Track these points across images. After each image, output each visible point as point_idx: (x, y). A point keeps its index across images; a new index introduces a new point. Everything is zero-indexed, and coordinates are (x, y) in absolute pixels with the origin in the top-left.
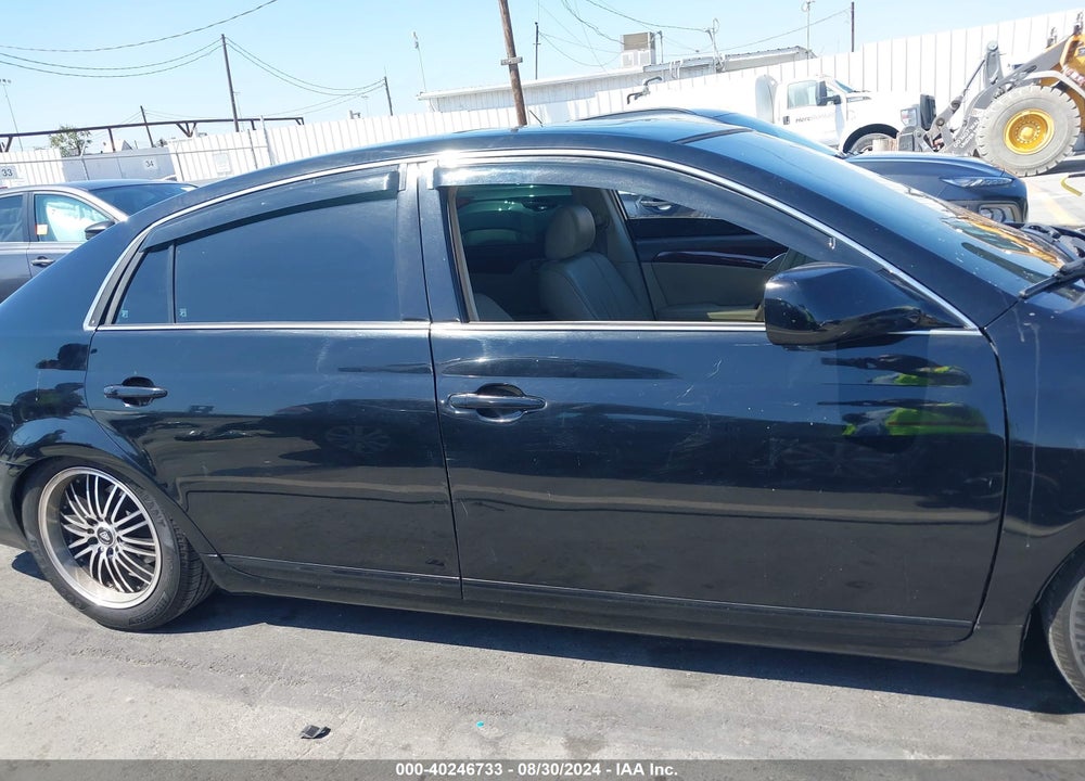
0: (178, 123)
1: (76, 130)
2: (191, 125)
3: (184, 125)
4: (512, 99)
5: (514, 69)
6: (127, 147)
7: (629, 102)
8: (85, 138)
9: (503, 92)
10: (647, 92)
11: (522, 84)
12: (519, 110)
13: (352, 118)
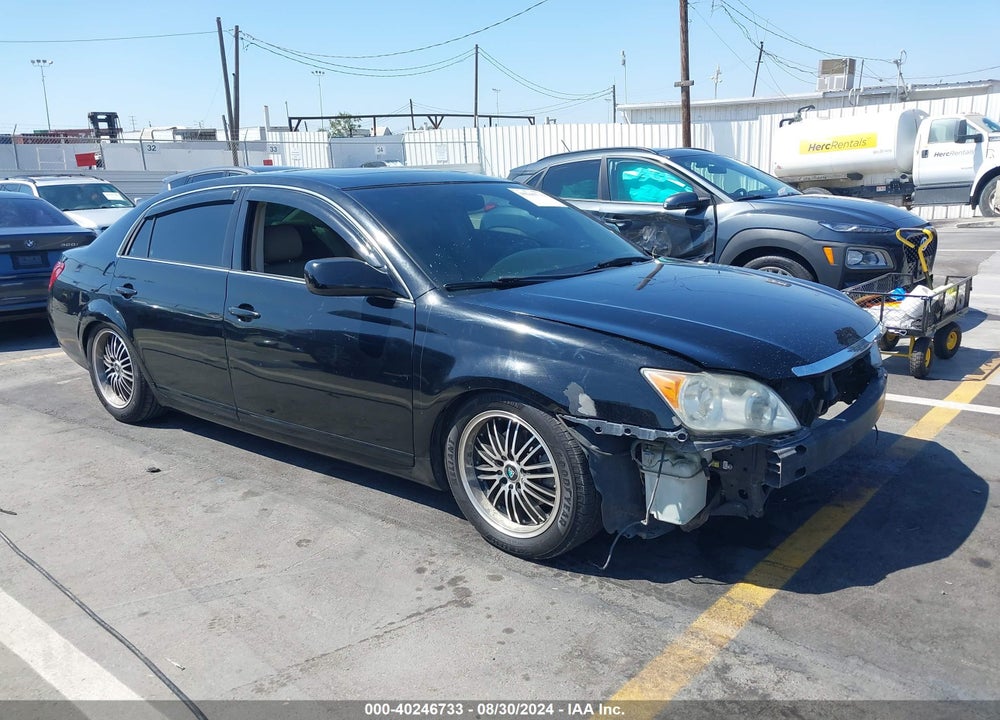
0: (429, 116)
1: (350, 117)
2: (439, 118)
3: (433, 118)
4: (680, 115)
5: (686, 91)
6: (388, 132)
7: (781, 125)
8: (357, 123)
9: (674, 108)
10: (798, 119)
11: (691, 103)
12: (684, 128)
13: (548, 123)
